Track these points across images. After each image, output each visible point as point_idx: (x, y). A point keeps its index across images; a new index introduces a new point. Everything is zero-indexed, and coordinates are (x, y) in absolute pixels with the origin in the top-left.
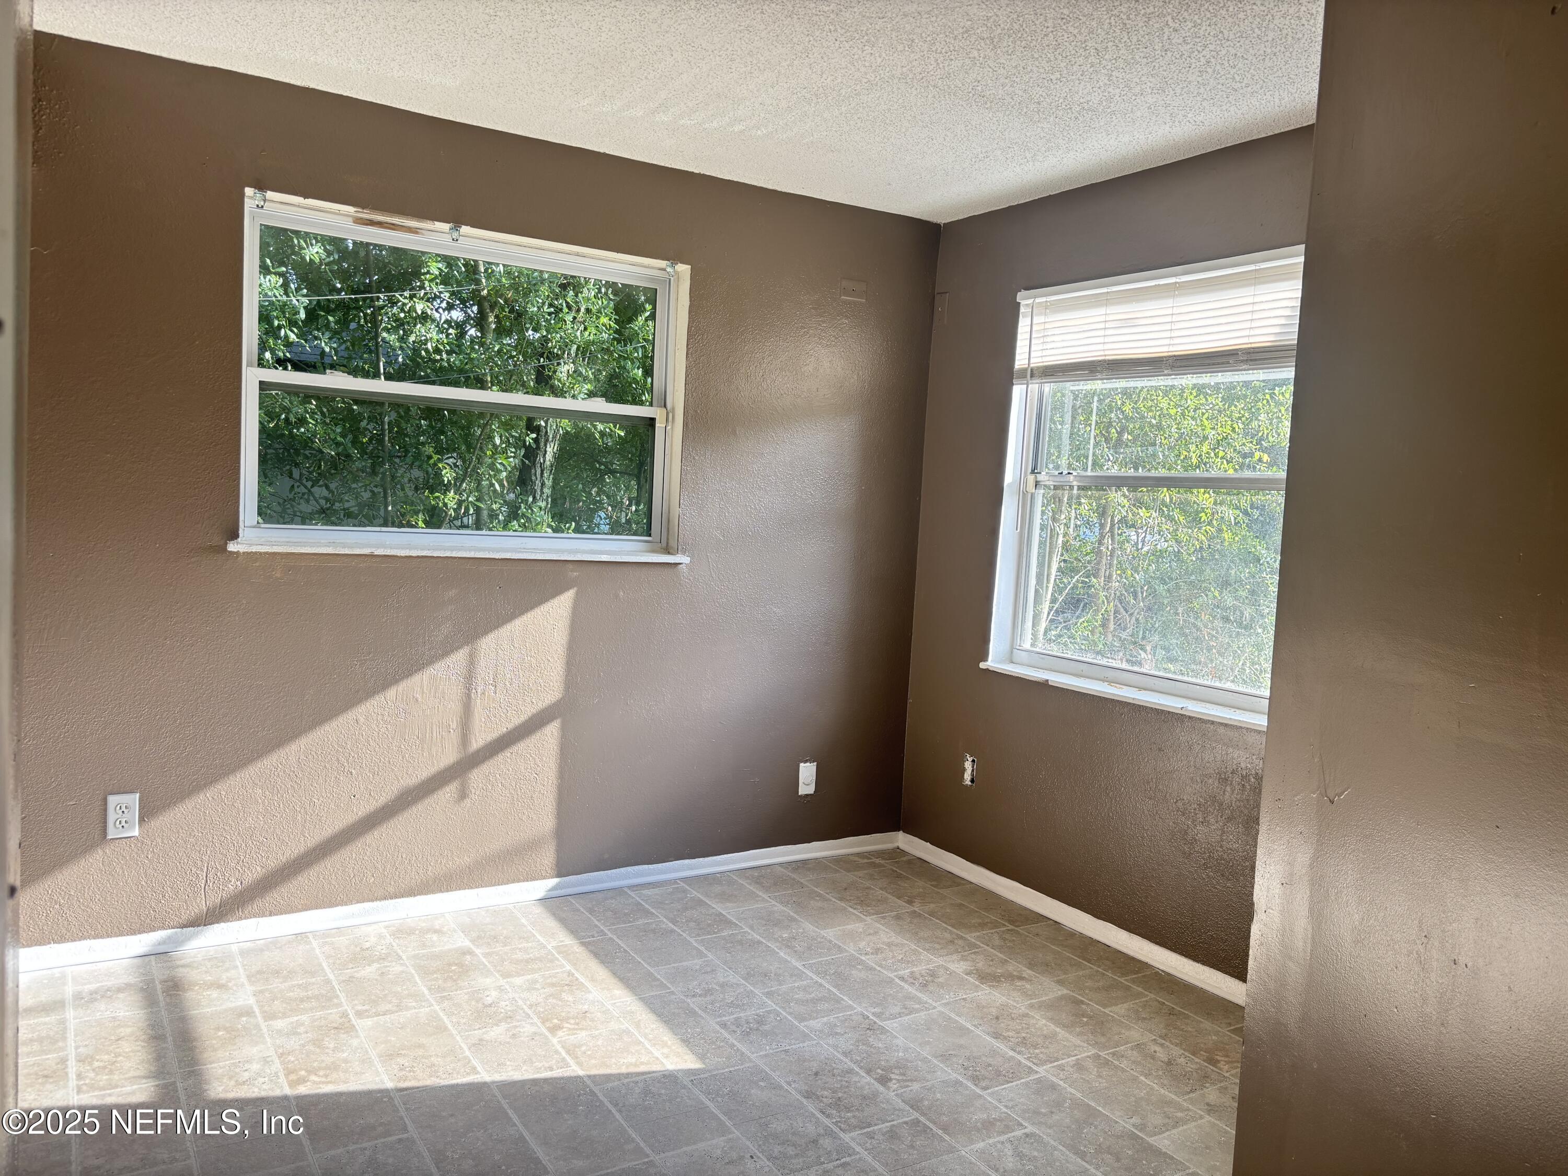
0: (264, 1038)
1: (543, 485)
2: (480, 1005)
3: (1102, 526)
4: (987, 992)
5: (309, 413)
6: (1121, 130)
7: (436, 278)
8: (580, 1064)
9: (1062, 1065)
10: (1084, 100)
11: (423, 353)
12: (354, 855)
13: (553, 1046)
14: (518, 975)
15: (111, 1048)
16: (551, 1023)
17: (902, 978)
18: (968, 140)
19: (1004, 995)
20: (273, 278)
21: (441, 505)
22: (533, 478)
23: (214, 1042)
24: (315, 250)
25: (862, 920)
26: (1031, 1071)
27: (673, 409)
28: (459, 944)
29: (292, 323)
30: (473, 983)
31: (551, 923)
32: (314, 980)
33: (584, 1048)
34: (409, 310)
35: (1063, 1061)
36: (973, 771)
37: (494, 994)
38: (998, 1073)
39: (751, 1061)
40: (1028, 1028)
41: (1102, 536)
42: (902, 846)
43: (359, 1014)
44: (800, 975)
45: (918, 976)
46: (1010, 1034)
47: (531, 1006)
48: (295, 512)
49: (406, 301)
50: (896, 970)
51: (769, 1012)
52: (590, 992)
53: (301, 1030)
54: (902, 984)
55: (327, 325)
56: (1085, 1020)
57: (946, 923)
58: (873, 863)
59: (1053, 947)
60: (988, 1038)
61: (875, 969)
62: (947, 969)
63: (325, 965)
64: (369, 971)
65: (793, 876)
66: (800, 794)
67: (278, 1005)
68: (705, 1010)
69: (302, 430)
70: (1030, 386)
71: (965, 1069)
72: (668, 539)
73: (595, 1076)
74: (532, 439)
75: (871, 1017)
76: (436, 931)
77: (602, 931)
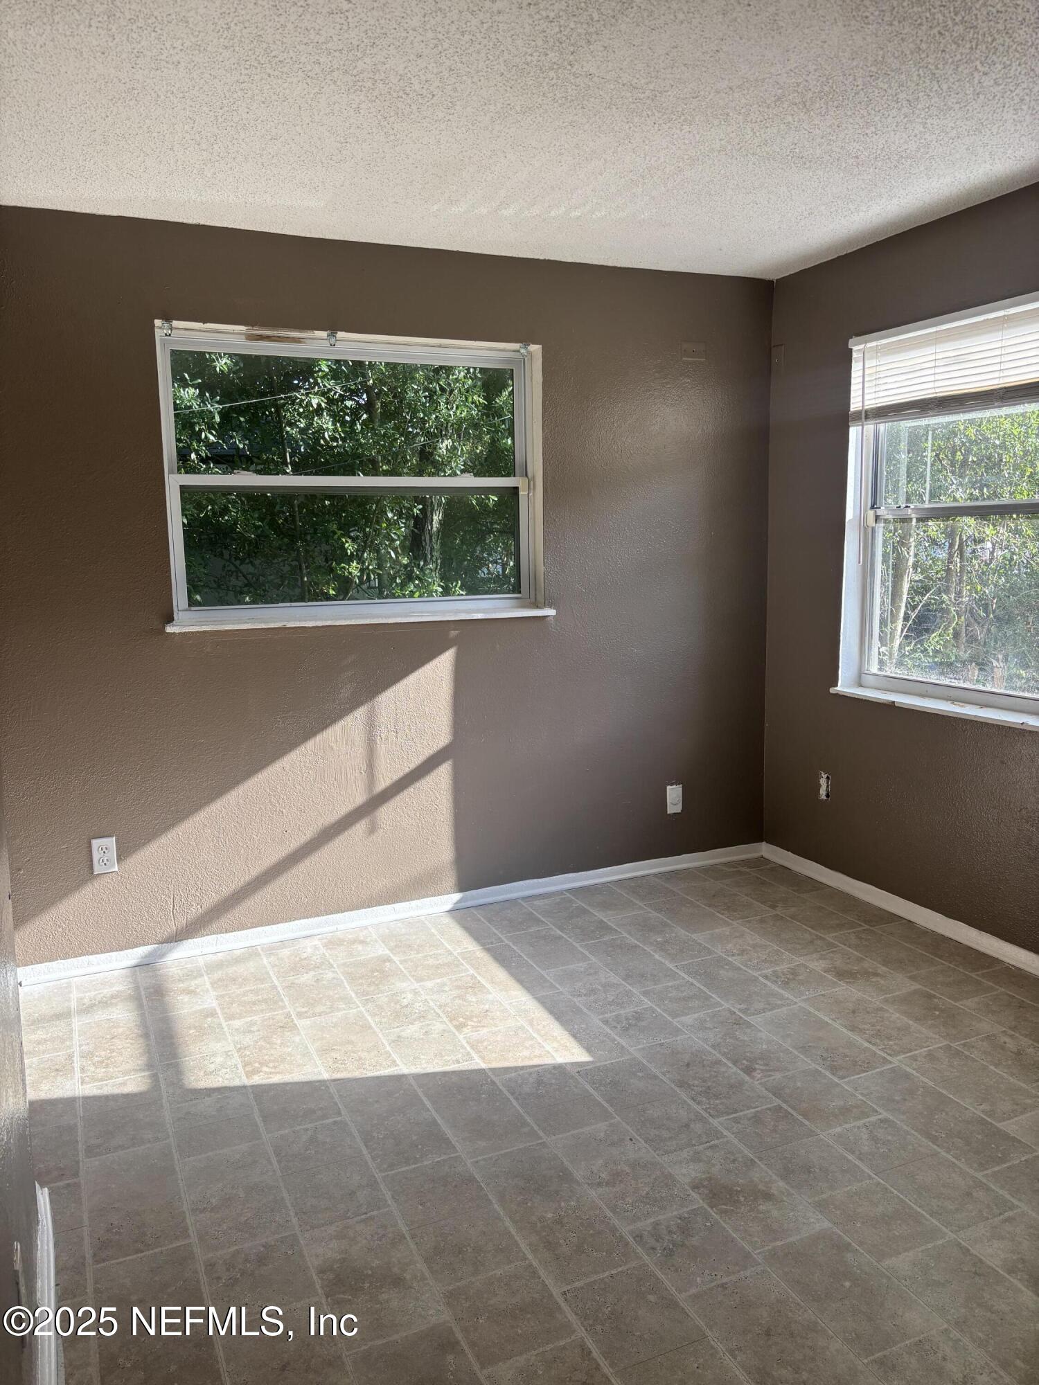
0: (225, 1035)
1: (432, 549)
2: (398, 1007)
3: (951, 546)
4: (844, 988)
5: (231, 503)
6: (941, 173)
7: (327, 374)
8: (483, 1058)
9: (915, 1055)
10: (901, 149)
11: (322, 442)
12: (290, 880)
13: (459, 1041)
14: (430, 979)
15: (107, 1046)
16: (458, 1021)
17: (766, 977)
18: (792, 200)
19: (859, 991)
20: (191, 391)
21: (346, 574)
22: (424, 544)
23: (187, 1039)
24: (224, 362)
25: (729, 925)
26: (885, 1061)
27: (534, 477)
28: (380, 952)
29: (210, 427)
30: (392, 987)
31: (458, 932)
32: (263, 986)
33: (485, 1043)
34: (307, 406)
35: (916, 1052)
36: (828, 786)
37: (410, 996)
38: (855, 1063)
39: (630, 1053)
40: (882, 1021)
41: (951, 556)
42: (766, 855)
43: (300, 1015)
44: (673, 976)
45: (781, 974)
46: (866, 1027)
47: (440, 1006)
48: (228, 587)
49: (303, 398)
50: (760, 969)
51: (645, 1009)
52: (490, 993)
53: (255, 1028)
54: (766, 982)
55: (240, 425)
56: (937, 1013)
57: (805, 925)
58: (739, 871)
59: (906, 944)
60: (844, 1030)
61: (740, 969)
62: (807, 967)
63: (271, 973)
64: (306, 978)
65: (667, 885)
66: (668, 812)
67: (235, 1008)
68: (589, 1008)
69: (226, 518)
70: (865, 427)
71: (824, 1060)
72: (536, 595)
73: (495, 1069)
74: (420, 510)
75: (737, 1013)
76: (362, 942)
77: (500, 938)
